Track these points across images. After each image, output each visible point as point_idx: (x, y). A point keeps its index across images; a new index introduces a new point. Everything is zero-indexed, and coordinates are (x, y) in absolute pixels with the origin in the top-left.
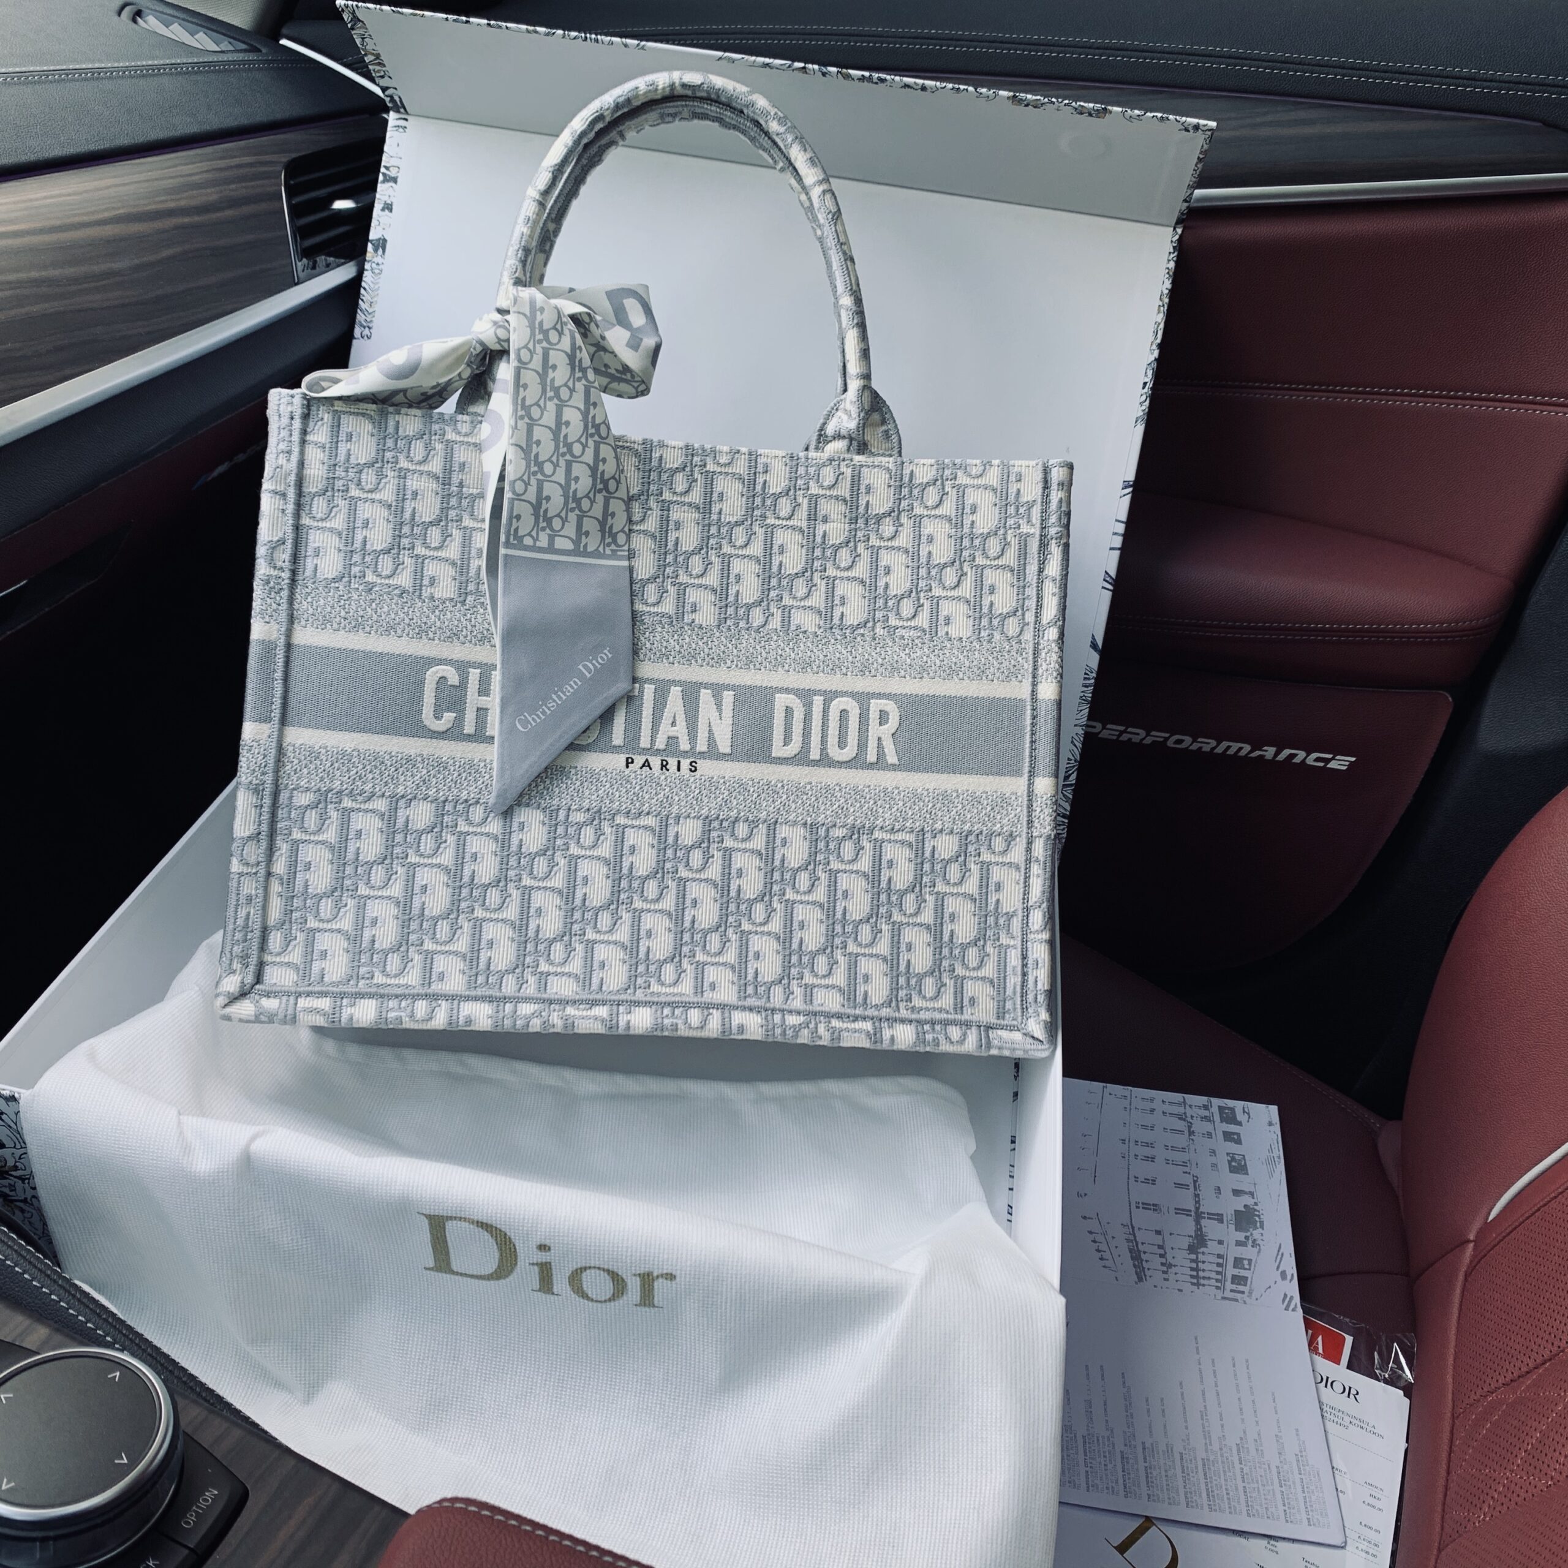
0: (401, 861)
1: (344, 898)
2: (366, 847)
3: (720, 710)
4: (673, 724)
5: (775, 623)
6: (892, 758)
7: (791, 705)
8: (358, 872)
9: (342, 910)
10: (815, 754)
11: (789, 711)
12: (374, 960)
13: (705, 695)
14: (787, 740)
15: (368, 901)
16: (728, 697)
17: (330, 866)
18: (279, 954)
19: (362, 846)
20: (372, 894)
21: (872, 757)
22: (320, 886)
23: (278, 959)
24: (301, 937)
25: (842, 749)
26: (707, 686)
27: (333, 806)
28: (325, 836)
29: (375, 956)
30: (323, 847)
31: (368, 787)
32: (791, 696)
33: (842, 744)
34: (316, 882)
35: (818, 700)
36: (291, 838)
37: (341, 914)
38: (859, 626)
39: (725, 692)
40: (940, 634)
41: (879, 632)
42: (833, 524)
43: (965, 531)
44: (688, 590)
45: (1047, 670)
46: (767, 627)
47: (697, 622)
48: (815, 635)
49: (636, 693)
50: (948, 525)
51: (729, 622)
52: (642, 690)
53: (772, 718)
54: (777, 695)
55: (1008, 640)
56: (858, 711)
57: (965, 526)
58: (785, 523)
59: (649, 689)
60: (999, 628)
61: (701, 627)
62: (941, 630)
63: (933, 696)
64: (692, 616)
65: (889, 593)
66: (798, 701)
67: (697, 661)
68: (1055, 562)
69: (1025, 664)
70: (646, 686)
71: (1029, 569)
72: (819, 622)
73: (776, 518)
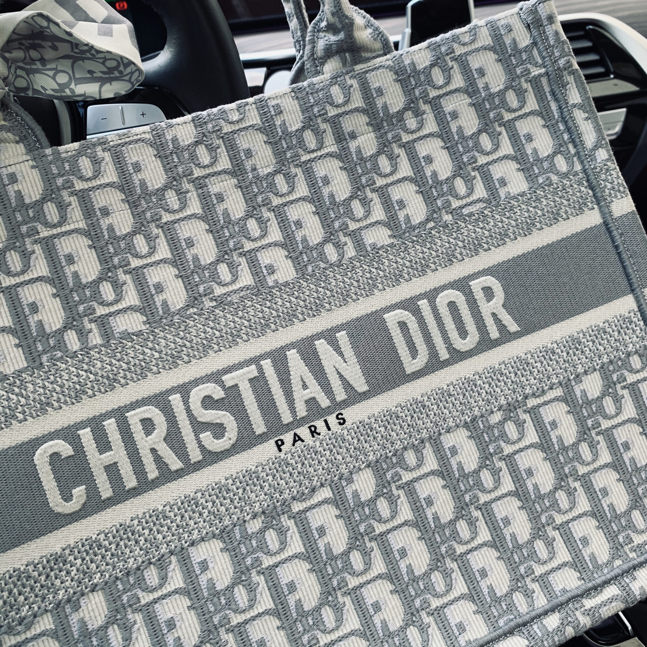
3: (341, 354)
4: (305, 387)
5: (350, 251)
6: (513, 327)
7: (401, 320)
10: (444, 355)
11: (403, 325)
13: (321, 346)
14: (414, 352)
16: (342, 336)
21: (494, 334)
25: (464, 338)
26: (319, 336)
31: (25, 611)
32: (398, 311)
33: (463, 333)
35: (423, 304)
38: (428, 220)
39: (337, 335)
40: (503, 196)
41: (447, 218)
42: (362, 137)
43: (483, 95)
44: (258, 254)
45: (613, 188)
46: (346, 257)
47: (281, 281)
48: (392, 246)
49: (256, 373)
50: (466, 96)
51: (310, 269)
52: (260, 369)
53: (390, 338)
54: (385, 316)
55: (566, 175)
56: (463, 298)
57: (482, 90)
58: (319, 153)
59: (267, 364)
60: (553, 168)
61: (286, 284)
62: (502, 193)
63: (524, 255)
64: (275, 277)
65: (440, 179)
66: (407, 312)
67: (297, 318)
68: (576, 90)
69: (590, 191)
70: (262, 363)
71: (554, 106)
72: (390, 233)
73: (309, 152)
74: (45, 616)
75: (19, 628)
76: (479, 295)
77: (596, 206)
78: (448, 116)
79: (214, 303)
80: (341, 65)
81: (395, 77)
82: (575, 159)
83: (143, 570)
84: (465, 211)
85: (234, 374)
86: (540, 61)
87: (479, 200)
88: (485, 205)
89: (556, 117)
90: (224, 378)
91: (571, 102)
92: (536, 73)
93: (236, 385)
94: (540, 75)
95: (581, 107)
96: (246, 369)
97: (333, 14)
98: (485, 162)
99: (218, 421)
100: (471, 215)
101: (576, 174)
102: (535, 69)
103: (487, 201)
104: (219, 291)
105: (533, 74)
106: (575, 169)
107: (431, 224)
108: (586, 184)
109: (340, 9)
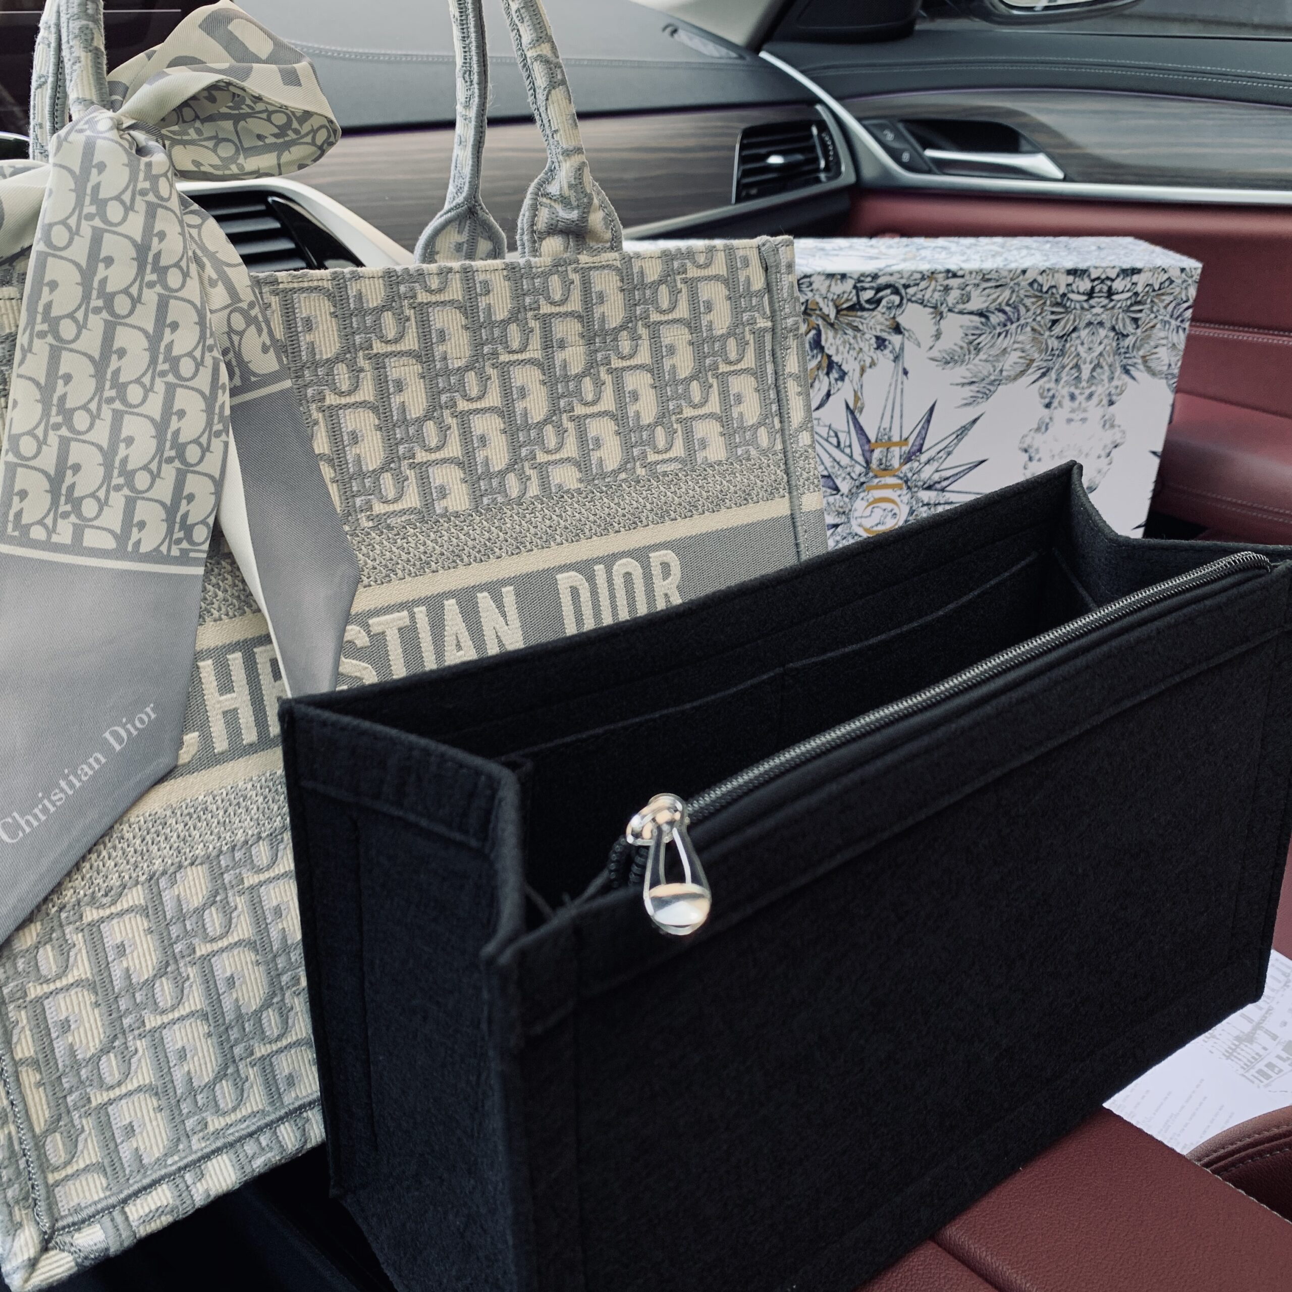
0: (188, 959)
1: (130, 1044)
2: (137, 962)
3: (504, 615)
4: (459, 647)
5: (534, 489)
7: (574, 584)
8: (138, 1001)
9: (133, 1061)
11: (575, 591)
12: (200, 1104)
13: (484, 600)
15: (164, 1032)
16: (508, 593)
17: (96, 1011)
18: (67, 1163)
19: (131, 964)
20: (166, 1021)
22: (91, 1044)
23: (69, 1170)
24: (88, 1124)
26: (481, 588)
27: (71, 927)
28: (76, 973)
29: (199, 1097)
30: (79, 989)
31: (114, 881)
32: (573, 573)
34: (84, 1042)
36: (28, 999)
37: (133, 1067)
38: (620, 470)
39: (504, 590)
40: (699, 461)
41: (640, 471)
42: (570, 348)
43: (705, 335)
44: (430, 470)
45: (808, 479)
46: (527, 495)
47: (450, 510)
48: (579, 491)
49: (407, 622)
50: (687, 330)
51: (486, 500)
52: (412, 617)
53: (559, 605)
54: (559, 577)
55: (764, 452)
56: (641, 571)
57: (704, 329)
58: (520, 357)
59: (421, 612)
60: (754, 442)
61: (457, 515)
62: (700, 456)
63: (707, 534)
64: (444, 503)
65: (641, 423)
66: (581, 576)
67: (462, 560)
68: (796, 357)
69: (785, 476)
70: (416, 610)
71: (770, 368)
72: (579, 475)
73: (509, 353)
74: (134, 890)
75: (104, 900)
76: (656, 571)
77: (787, 495)
78: (664, 349)
79: (371, 524)
80: (562, 248)
81: (619, 284)
82: (778, 436)
83: (251, 846)
84: (660, 468)
85: (383, 618)
86: (768, 312)
87: (675, 459)
88: (680, 466)
89: (770, 382)
90: (371, 622)
91: (787, 370)
92: (762, 325)
93: (383, 633)
94: (765, 330)
95: (797, 378)
96: (396, 615)
97: (570, 186)
98: (689, 415)
99: (358, 674)
100: (665, 474)
101: (775, 454)
102: (761, 320)
103: (682, 461)
104: (379, 508)
105: (758, 325)
106: (776, 448)
107: (623, 476)
108: (783, 467)
109: (580, 183)
